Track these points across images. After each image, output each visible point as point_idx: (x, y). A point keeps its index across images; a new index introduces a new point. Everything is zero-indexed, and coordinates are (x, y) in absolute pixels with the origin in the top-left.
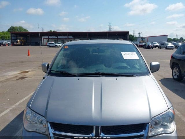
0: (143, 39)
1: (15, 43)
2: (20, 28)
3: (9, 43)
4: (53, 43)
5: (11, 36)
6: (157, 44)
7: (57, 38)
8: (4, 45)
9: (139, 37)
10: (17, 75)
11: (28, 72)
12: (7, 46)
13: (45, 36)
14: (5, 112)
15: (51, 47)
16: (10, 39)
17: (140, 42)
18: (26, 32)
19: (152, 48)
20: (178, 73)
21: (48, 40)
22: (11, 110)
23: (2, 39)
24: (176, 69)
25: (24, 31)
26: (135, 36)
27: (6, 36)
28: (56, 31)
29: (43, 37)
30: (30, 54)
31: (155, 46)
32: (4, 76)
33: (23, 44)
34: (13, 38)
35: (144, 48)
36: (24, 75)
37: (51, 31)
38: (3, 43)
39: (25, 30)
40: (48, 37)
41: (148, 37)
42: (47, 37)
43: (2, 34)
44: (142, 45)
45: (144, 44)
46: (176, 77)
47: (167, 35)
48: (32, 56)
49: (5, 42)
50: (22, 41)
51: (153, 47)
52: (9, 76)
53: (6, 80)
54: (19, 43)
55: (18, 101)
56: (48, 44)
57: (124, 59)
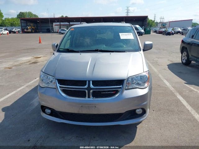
0: (164, 25)
1: (25, 30)
2: (30, 13)
3: (19, 31)
4: (65, 29)
5: (21, 23)
6: (179, 30)
7: (69, 24)
8: (14, 32)
9: (160, 23)
10: (30, 60)
11: (40, 57)
12: (17, 33)
14: (22, 87)
15: (63, 34)
16: (20, 26)
17: (161, 28)
19: (173, 34)
20: (186, 58)
21: (59, 26)
22: (27, 86)
23: (11, 26)
24: (185, 54)
25: (34, 17)
26: (155, 21)
27: (15, 23)
28: (68, 17)
29: (54, 24)
30: (41, 41)
31: (177, 32)
32: (18, 61)
33: (33, 31)
34: (23, 24)
35: (163, 34)
36: (36, 60)
37: (62, 16)
38: (13, 30)
39: (35, 15)
40: (60, 24)
41: (170, 22)
42: (58, 23)
43: (11, 20)
44: (162, 32)
45: (163, 30)
46: (184, 61)
47: (192, 20)
48: (43, 43)
49: (15, 29)
50: (33, 27)
51: (175, 33)
52: (22, 61)
53: (20, 64)
54: (30, 30)
55: (32, 80)
56: (60, 31)
57: (120, 38)
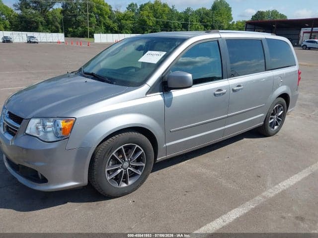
13: (307, 27)
15: (309, 48)
18: (283, 19)
21: (310, 34)
29: (303, 30)
39: (282, 16)
40: (312, 30)
42: (309, 29)
56: (305, 43)
